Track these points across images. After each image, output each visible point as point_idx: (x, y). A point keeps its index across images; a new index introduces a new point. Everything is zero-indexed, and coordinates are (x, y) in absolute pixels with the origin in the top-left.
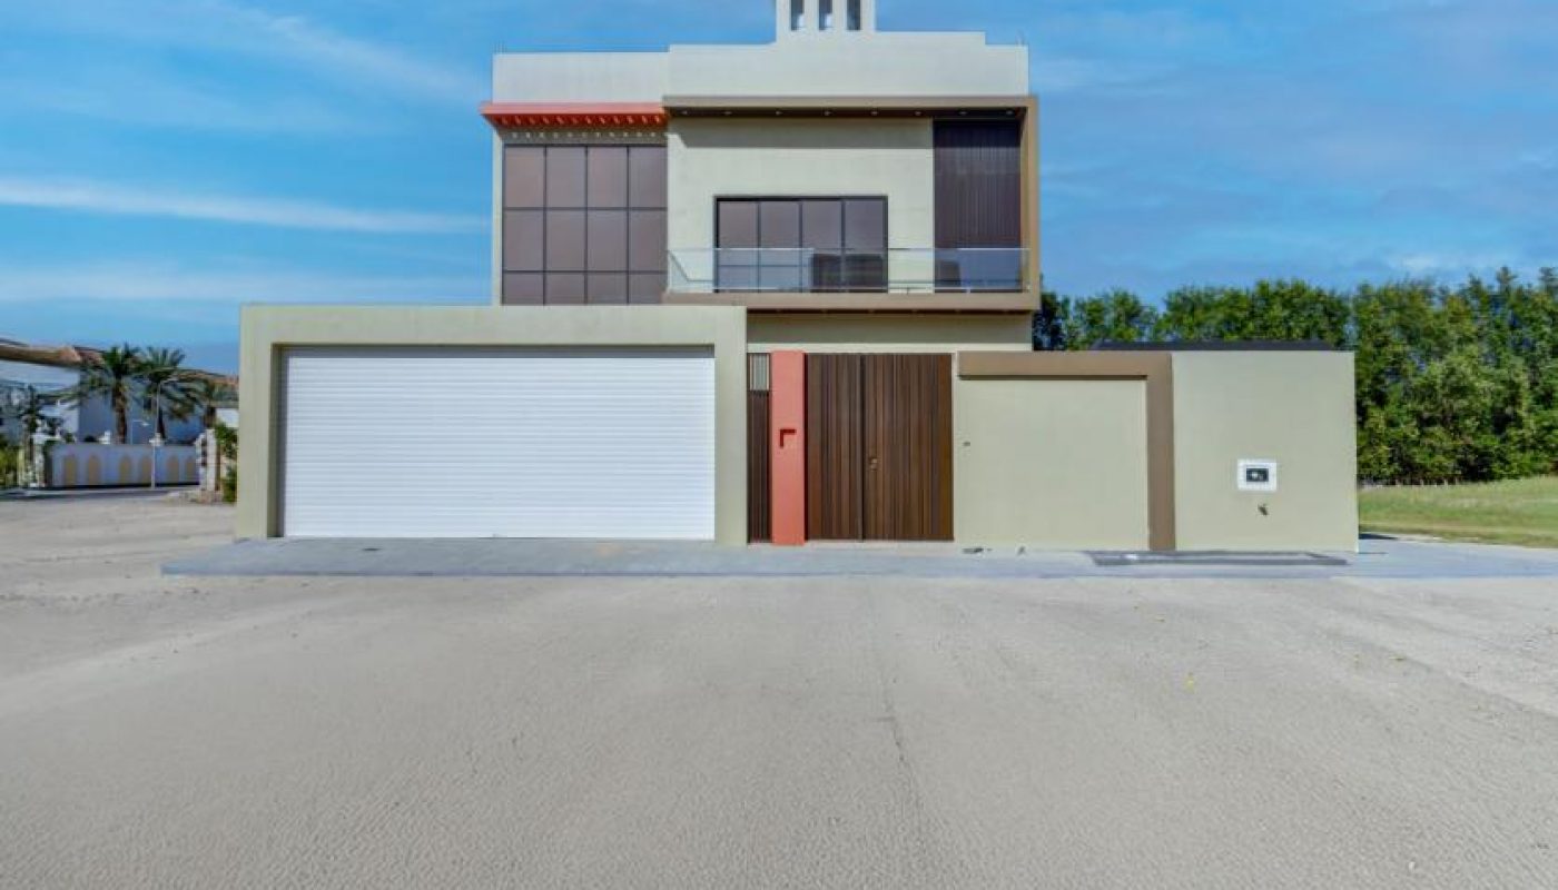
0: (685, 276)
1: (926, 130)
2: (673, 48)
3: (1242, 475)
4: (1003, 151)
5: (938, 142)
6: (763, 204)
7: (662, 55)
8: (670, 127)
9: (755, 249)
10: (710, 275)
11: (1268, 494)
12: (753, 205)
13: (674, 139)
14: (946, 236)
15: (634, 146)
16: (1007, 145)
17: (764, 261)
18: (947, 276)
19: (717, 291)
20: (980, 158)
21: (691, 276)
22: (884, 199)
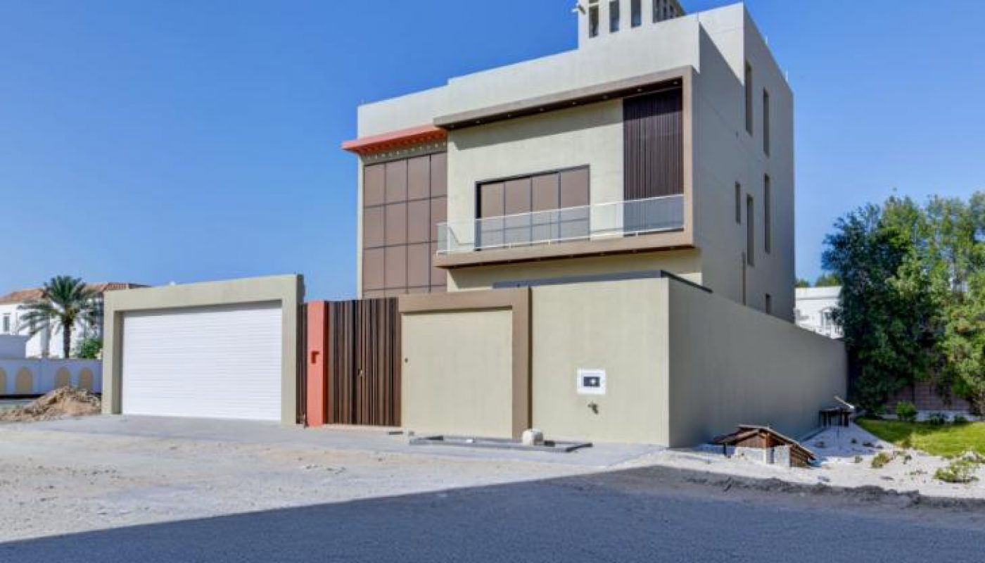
0: (457, 241)
1: (618, 108)
2: (451, 81)
3: (580, 381)
4: (670, 115)
5: (627, 117)
6: (508, 183)
7: (445, 88)
8: (449, 138)
9: (502, 217)
10: (472, 239)
11: (598, 396)
12: (500, 186)
13: (451, 146)
14: (632, 190)
15: (434, 153)
16: (674, 110)
17: (509, 225)
18: (631, 222)
19: (479, 250)
20: (655, 123)
21: (461, 241)
22: (587, 167)
